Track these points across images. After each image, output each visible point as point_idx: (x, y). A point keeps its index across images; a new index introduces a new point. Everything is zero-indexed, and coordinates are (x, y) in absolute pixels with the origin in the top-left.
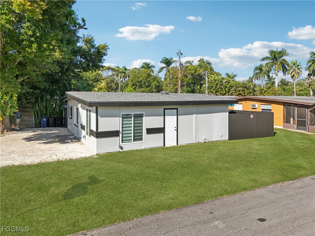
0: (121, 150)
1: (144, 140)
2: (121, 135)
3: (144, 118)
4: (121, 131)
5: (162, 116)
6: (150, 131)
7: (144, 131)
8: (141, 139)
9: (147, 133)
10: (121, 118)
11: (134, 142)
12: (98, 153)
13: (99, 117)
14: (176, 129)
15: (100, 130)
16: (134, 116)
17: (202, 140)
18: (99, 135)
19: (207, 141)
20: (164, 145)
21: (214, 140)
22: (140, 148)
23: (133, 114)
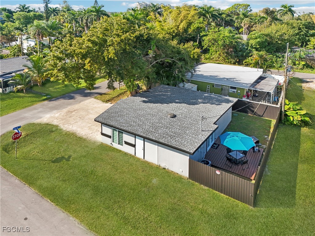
0: (112, 146)
2: (112, 138)
3: (123, 134)
4: (112, 136)
5: (134, 138)
6: (126, 143)
7: (124, 142)
8: (122, 145)
10: (112, 130)
11: (119, 145)
12: (102, 142)
13: (102, 126)
14: (143, 149)
15: (103, 132)
16: (119, 131)
17: (163, 165)
18: (103, 134)
19: (167, 168)
20: (135, 155)
21: (174, 171)
22: (121, 150)
23: (118, 130)
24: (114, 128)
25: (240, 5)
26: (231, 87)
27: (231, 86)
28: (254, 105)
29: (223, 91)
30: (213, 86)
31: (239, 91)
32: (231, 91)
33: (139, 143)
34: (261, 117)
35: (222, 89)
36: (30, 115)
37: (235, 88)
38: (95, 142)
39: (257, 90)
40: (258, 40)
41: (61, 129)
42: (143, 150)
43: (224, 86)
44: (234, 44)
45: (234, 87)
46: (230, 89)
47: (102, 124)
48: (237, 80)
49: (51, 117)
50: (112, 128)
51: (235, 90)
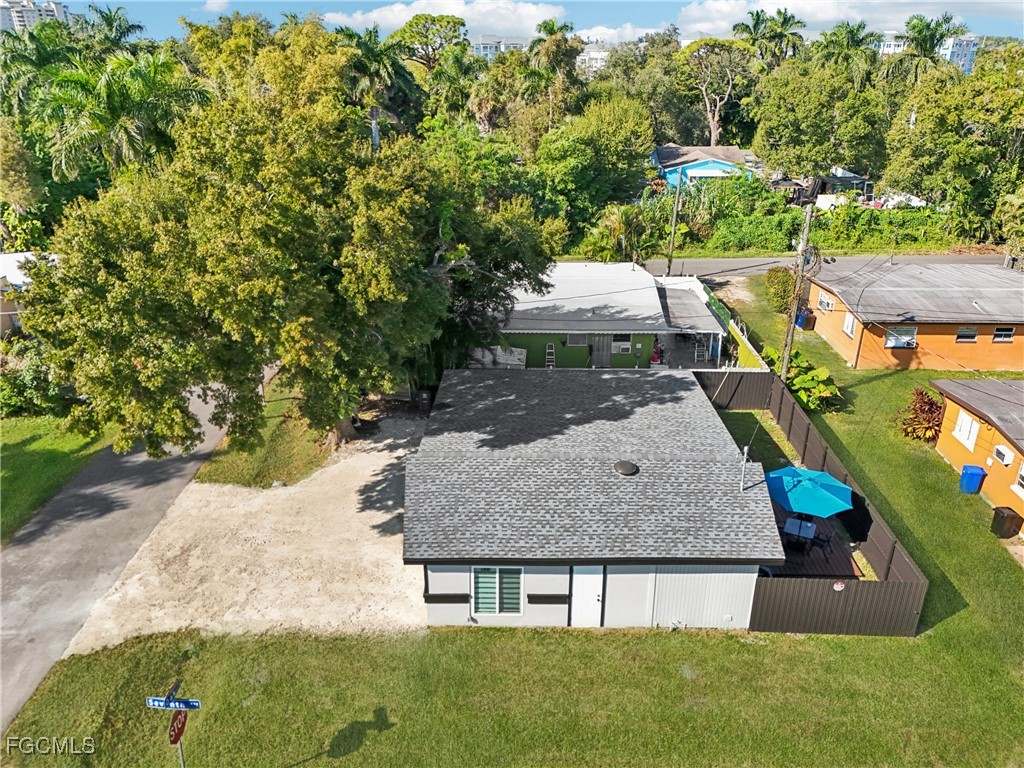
0: (474, 625)
1: (522, 612)
2: (473, 601)
3: (522, 576)
4: (473, 594)
5: (566, 574)
6: (534, 599)
7: (523, 600)
8: (517, 610)
9: (530, 602)
10: (473, 575)
11: (502, 614)
12: (430, 624)
13: (429, 572)
14: (600, 598)
15: (431, 591)
16: (501, 572)
17: (668, 623)
18: (430, 598)
19: (682, 626)
20: (569, 624)
21: (703, 627)
22: (513, 625)
23: (497, 568)
24: (480, 564)
25: (433, 20)
26: (616, 336)
27: (615, 332)
28: (708, 378)
29: (595, 353)
30: (564, 343)
31: (639, 346)
32: (617, 347)
33: (587, 585)
34: (727, 411)
35: (591, 348)
36: (13, 632)
37: (625, 338)
38: (405, 636)
39: (685, 331)
40: (572, 162)
41: (224, 637)
42: (600, 604)
43: (597, 338)
44: (511, 182)
45: (621, 335)
46: (614, 344)
47: (427, 563)
48: (618, 309)
49: (121, 606)
50: (473, 567)
51: (627, 345)
